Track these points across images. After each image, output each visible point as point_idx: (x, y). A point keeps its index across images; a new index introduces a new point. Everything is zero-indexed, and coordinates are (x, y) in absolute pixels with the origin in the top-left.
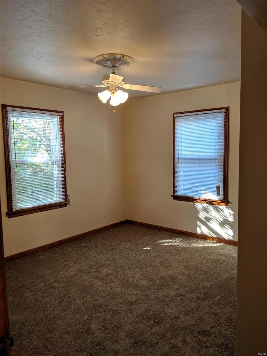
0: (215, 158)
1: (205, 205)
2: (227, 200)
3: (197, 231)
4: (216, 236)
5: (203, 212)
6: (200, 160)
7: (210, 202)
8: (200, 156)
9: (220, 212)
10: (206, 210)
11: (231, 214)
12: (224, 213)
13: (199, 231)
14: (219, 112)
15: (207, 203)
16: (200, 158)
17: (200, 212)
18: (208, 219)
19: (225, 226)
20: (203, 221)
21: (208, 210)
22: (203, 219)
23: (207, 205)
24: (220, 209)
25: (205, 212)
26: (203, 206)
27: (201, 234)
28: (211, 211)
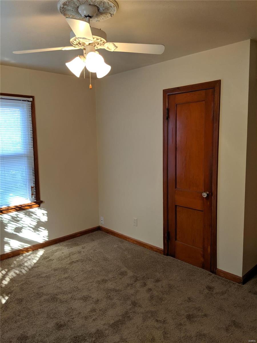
0: (24, 154)
1: (14, 214)
2: (40, 200)
3: (4, 251)
4: (29, 245)
5: (11, 223)
6: (4, 158)
7: (20, 208)
8: (4, 153)
9: (32, 216)
10: (15, 220)
11: (43, 214)
12: (37, 215)
13: (7, 249)
14: (25, 101)
15: (17, 210)
16: (4, 155)
17: (8, 224)
18: (18, 229)
19: (39, 229)
20: (13, 234)
21: (18, 219)
22: (13, 232)
23: (16, 213)
24: (32, 213)
25: (14, 222)
26: (11, 216)
27: (11, 252)
28: (22, 218)
